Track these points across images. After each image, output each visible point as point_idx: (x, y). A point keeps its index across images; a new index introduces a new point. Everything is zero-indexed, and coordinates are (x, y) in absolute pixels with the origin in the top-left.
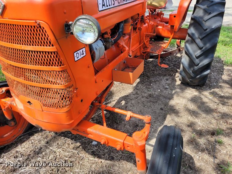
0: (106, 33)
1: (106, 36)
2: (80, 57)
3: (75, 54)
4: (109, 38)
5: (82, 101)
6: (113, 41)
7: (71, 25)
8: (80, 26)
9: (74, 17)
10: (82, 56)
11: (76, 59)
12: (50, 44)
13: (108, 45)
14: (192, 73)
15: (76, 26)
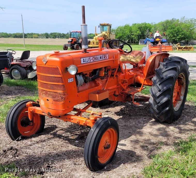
0: (86, 74)
1: (86, 76)
2: (70, 82)
3: (69, 79)
4: (88, 77)
5: (70, 102)
6: (91, 79)
7: (68, 68)
8: (71, 68)
9: (69, 65)
10: (72, 81)
11: (69, 82)
12: (60, 74)
13: (87, 80)
14: (156, 110)
15: (69, 69)
